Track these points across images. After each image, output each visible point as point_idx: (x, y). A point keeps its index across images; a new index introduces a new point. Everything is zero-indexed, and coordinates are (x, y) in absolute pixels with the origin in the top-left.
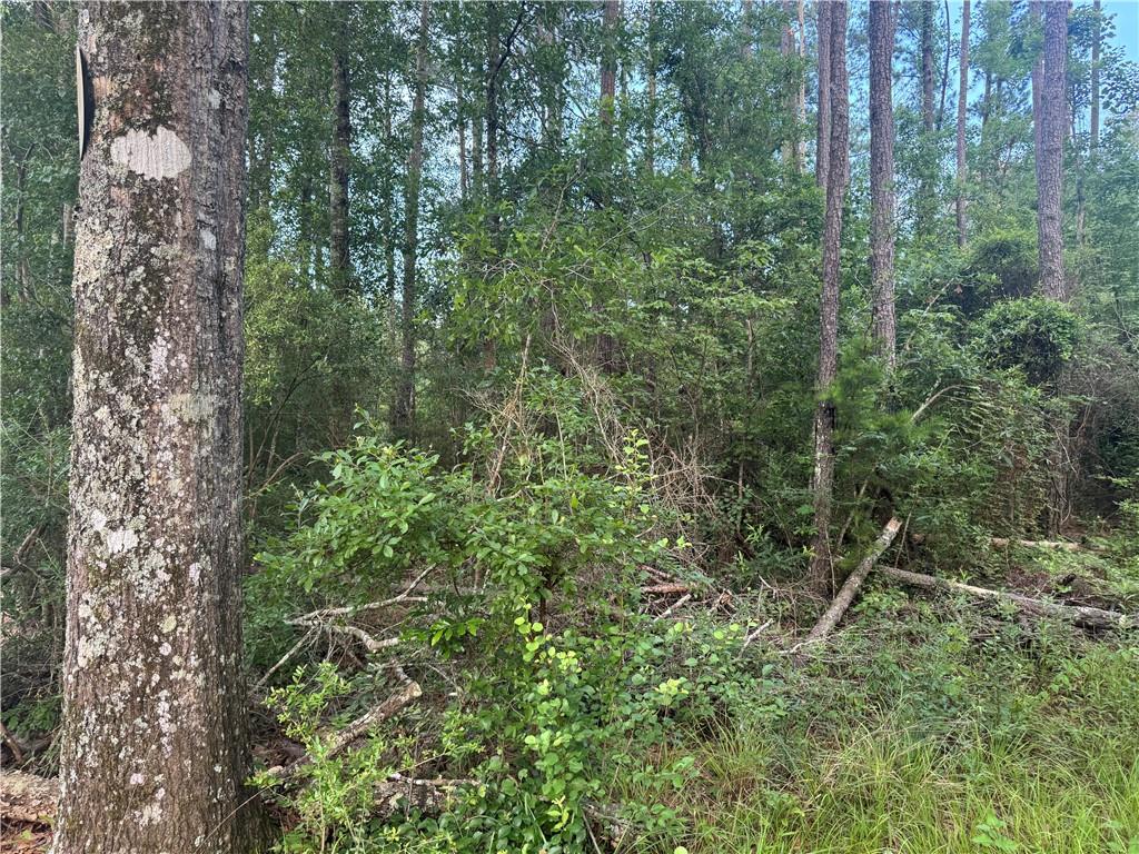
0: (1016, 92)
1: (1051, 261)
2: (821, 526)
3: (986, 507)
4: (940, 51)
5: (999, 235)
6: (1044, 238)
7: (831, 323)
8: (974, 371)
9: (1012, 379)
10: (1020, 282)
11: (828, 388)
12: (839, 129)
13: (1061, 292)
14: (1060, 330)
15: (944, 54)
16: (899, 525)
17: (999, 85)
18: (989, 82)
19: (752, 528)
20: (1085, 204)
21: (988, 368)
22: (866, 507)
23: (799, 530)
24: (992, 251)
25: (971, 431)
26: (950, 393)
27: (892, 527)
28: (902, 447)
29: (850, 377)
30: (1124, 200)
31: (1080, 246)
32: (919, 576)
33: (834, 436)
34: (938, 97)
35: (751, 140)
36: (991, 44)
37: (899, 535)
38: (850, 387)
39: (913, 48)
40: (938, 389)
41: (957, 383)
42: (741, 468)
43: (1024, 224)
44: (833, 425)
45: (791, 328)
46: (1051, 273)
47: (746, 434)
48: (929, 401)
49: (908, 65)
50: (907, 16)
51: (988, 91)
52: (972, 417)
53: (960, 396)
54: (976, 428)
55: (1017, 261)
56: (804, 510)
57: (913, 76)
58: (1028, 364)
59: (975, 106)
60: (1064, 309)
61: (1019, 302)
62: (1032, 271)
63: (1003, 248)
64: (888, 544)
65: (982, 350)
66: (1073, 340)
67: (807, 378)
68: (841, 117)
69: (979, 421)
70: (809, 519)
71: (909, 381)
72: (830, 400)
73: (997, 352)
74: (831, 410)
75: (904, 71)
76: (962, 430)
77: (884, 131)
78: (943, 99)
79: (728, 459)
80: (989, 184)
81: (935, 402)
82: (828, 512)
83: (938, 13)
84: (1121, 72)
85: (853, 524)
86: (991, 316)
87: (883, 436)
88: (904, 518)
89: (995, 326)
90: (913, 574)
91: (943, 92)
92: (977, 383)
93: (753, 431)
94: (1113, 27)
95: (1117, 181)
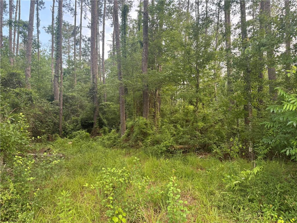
6: (27, 75)
26: (17, 109)
41: (18, 107)
53: (19, 110)
92: (22, 107)
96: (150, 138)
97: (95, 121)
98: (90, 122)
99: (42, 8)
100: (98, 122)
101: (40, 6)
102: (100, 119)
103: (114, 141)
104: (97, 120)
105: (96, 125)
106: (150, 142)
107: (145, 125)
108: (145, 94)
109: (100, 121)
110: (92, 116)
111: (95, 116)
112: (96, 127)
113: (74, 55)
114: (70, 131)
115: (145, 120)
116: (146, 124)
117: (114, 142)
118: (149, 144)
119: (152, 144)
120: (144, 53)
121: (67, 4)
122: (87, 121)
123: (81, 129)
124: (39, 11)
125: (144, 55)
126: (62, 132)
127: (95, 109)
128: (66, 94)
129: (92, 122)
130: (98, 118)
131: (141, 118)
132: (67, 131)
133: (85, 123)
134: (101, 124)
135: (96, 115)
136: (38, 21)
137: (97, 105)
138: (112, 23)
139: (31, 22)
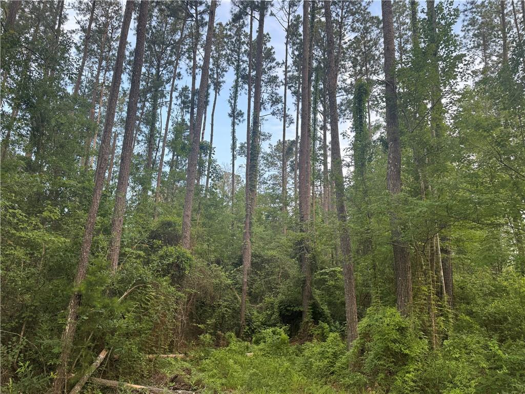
0: (183, 162)
1: (186, 233)
2: (64, 360)
3: (147, 342)
4: (157, 137)
5: (169, 218)
6: (184, 223)
7: (86, 252)
8: (150, 278)
9: (165, 282)
10: (174, 240)
11: (79, 285)
12: (104, 165)
13: (188, 246)
14: (186, 261)
15: (158, 139)
16: (106, 354)
17: (177, 157)
18: (173, 156)
19: (22, 364)
20: (201, 211)
21: (156, 277)
22: (89, 347)
23: (51, 362)
24: (165, 224)
25: (145, 306)
26: (138, 288)
27: (102, 356)
28: (111, 315)
29: (91, 280)
30: (213, 212)
31: (197, 227)
32: (111, 381)
33: (79, 309)
34: (155, 155)
35: (65, 151)
36: (176, 142)
37: (105, 359)
38: (90, 285)
39: (147, 132)
40: (133, 286)
41: (142, 283)
42: (24, 325)
43: (179, 215)
44: (79, 304)
45: (66, 251)
46: (185, 237)
47: (31, 306)
48: (129, 291)
49: (144, 138)
50: (146, 119)
51: (173, 158)
52: (146, 299)
53: (142, 290)
54: (147, 304)
55: (174, 230)
56: (56, 351)
57: (145, 143)
58: (173, 275)
59: (168, 162)
60: (188, 253)
61: (172, 248)
62: (179, 235)
63: (169, 224)
64: (99, 365)
65: (155, 269)
66: (190, 266)
67: (71, 278)
68: (105, 160)
69: (149, 301)
70: (57, 356)
71: (122, 281)
72: (80, 291)
73: (160, 270)
74: (79, 296)
75: (142, 140)
76: (141, 305)
77: (126, 167)
78: (156, 155)
79: (17, 320)
80: (170, 194)
81: (131, 292)
82: (69, 352)
83: (158, 123)
84: (216, 167)
85: (81, 356)
86: (161, 252)
87: (103, 311)
88: (109, 349)
89: (162, 257)
90: (108, 381)
91: (156, 153)
92: (150, 284)
93: (35, 304)
94: (214, 151)
95: (212, 205)
96: (415, 369)
97: (306, 309)
98: (296, 309)
99: (240, 121)
100: (311, 310)
101: (237, 119)
102: (314, 303)
103: (331, 362)
104: (310, 306)
105: (307, 317)
106: (414, 381)
107: (398, 330)
108: (399, 252)
109: (315, 306)
110: (300, 297)
111: (304, 298)
112: (308, 322)
113: (293, 186)
114: (259, 326)
115: (398, 318)
116: (402, 330)
117: (332, 364)
118: (411, 387)
119: (418, 386)
120: (391, 162)
121: (278, 110)
122: (289, 306)
123: (278, 325)
124: (236, 127)
125: (391, 166)
126: (245, 329)
127: (304, 282)
128: (262, 254)
129: (300, 310)
130: (312, 301)
131: (390, 311)
132: (254, 326)
133: (288, 311)
134: (317, 316)
135: (307, 296)
136: (233, 142)
137: (306, 274)
138: (352, 126)
139: (196, 138)
